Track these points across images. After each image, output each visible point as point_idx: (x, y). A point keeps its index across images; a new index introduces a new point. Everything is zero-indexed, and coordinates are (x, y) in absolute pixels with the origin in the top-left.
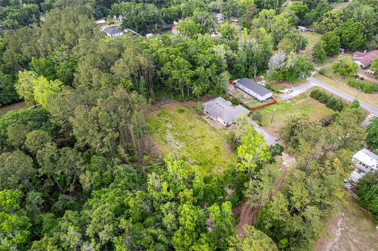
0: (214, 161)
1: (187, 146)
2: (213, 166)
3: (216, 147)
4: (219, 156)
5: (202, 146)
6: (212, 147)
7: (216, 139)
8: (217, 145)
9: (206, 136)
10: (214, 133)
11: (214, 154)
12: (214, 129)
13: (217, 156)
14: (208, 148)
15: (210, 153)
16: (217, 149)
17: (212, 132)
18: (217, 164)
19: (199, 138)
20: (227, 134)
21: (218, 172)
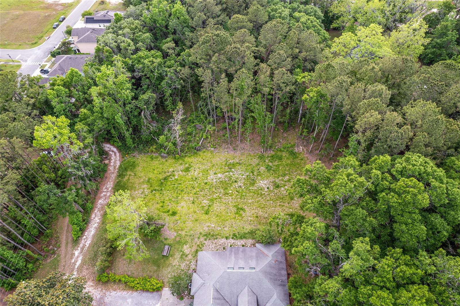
0: (157, 195)
1: (206, 183)
2: (152, 188)
3: (174, 214)
4: (159, 206)
5: (192, 199)
6: (179, 208)
7: (189, 224)
8: (177, 217)
9: (207, 217)
10: (201, 231)
11: (167, 203)
12: (210, 236)
13: (161, 204)
14: (183, 203)
15: (173, 200)
16: (171, 212)
17: (206, 229)
18: (150, 196)
19: (210, 206)
20: (185, 247)
21: (140, 189)
